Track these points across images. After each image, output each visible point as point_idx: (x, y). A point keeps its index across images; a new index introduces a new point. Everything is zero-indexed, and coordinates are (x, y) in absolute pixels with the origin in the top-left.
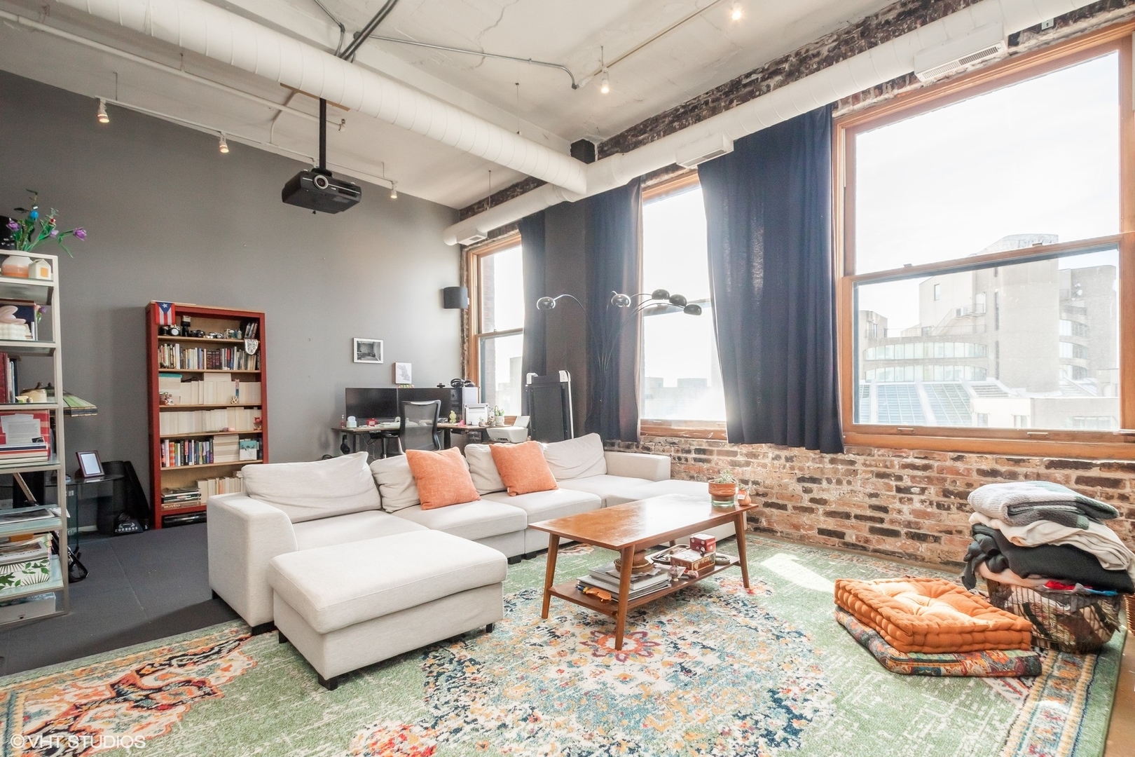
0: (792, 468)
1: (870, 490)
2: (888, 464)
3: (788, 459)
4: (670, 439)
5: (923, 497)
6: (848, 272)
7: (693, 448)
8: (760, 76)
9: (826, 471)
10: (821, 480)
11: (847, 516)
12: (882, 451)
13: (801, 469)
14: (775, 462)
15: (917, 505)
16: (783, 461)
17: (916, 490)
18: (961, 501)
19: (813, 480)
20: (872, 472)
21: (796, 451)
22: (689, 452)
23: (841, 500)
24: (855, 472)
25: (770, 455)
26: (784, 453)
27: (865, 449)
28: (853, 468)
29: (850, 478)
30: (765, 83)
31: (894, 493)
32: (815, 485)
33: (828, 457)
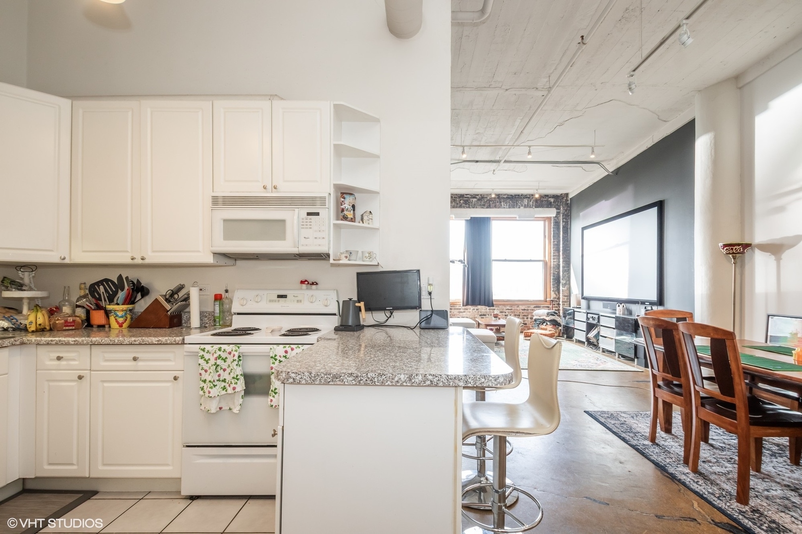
0: (478, 312)
2: (503, 309)
3: (477, 310)
6: (490, 258)
8: (470, 197)
9: (487, 312)
12: (501, 306)
13: (481, 312)
14: (473, 311)
16: (475, 310)
19: (484, 315)
20: (499, 311)
21: (479, 307)
25: (472, 309)
26: (476, 308)
27: (498, 305)
28: (494, 311)
30: (471, 199)
31: (504, 316)
33: (488, 308)
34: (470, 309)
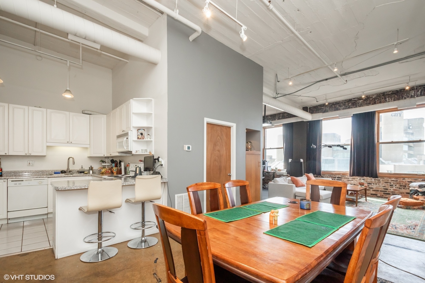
1: (383, 185)
2: (388, 180)
3: (363, 179)
4: (330, 175)
5: (396, 187)
6: (378, 141)
7: (337, 177)
8: (357, 99)
9: (373, 182)
10: (372, 184)
11: (378, 191)
12: (386, 178)
13: (367, 181)
14: (360, 180)
15: (394, 188)
17: (394, 185)
19: (370, 184)
20: (384, 182)
21: (365, 178)
22: (335, 178)
23: (377, 188)
24: (380, 182)
25: (359, 179)
27: (382, 177)
29: (379, 183)
30: (358, 101)
31: (389, 186)
33: (373, 179)
34: (357, 179)
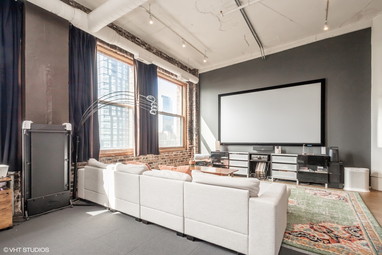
0: (147, 161)
1: (161, 163)
2: (163, 156)
3: (147, 158)
5: (168, 162)
7: (118, 160)
9: (154, 160)
10: (153, 162)
13: (149, 161)
16: (145, 159)
17: (167, 161)
18: (172, 161)
19: (152, 163)
20: (161, 158)
21: (148, 156)
26: (145, 157)
27: (161, 153)
28: (158, 158)
31: (164, 162)
32: (152, 164)
33: (155, 156)
